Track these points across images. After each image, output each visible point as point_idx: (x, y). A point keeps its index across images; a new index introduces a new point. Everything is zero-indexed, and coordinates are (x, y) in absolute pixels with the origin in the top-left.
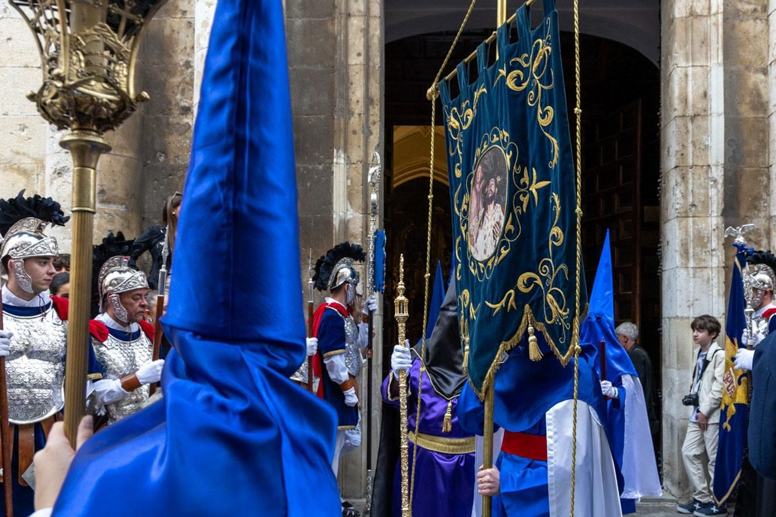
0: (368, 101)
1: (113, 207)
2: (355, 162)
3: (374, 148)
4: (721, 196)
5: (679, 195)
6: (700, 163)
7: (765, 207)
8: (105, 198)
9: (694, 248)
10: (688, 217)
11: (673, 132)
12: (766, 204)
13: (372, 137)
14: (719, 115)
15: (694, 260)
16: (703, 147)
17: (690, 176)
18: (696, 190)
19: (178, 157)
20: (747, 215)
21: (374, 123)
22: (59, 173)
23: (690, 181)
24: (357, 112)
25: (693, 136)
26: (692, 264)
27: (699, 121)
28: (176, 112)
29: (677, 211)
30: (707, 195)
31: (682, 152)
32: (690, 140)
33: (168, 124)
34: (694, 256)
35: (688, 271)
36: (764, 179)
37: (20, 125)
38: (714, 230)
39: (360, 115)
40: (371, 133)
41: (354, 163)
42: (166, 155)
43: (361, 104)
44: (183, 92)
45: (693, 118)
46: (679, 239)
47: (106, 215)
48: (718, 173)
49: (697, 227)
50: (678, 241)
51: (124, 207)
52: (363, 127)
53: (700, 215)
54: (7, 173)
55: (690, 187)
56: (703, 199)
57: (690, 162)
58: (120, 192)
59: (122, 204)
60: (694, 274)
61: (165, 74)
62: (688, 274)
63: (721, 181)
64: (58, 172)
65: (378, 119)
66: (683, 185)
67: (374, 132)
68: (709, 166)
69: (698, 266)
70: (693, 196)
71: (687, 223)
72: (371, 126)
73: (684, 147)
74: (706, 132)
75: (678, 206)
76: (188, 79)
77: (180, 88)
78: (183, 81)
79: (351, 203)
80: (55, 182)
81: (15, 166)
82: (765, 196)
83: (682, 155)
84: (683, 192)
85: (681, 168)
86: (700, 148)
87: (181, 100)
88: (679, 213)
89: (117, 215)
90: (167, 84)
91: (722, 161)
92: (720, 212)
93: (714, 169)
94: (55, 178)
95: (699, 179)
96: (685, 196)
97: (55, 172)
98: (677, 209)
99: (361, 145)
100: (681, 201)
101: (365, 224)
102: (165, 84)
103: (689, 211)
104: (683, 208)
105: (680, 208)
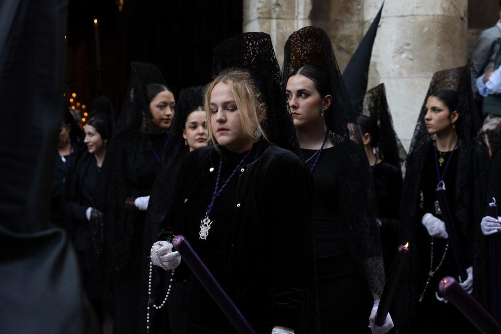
7: (358, 10)
10: (270, 18)
12: (359, 7)
20: (338, 18)
29: (259, 11)
49: (281, 31)
53: (285, 16)
88: (261, 13)
92: (308, 14)
98: (259, 9)
103: (273, 11)
104: (265, 7)
105: (262, 7)
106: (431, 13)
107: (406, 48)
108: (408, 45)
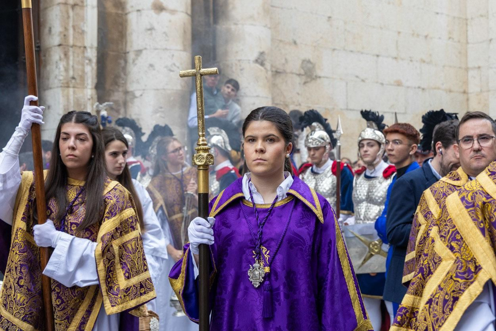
4: (95, 72)
5: (62, 69)
6: (79, 44)
7: (123, 83)
10: (68, 87)
14: (93, 7)
16: (80, 31)
17: (71, 53)
18: (76, 66)
20: (111, 88)
25: (74, 21)
27: (77, 9)
30: (83, 71)
32: (71, 24)
36: (122, 62)
38: (89, 99)
45: (74, 6)
48: (92, 54)
49: (76, 96)
53: (79, 86)
55: (71, 63)
56: (80, 73)
57: (71, 42)
63: (94, 60)
66: (65, 60)
68: (85, 47)
73: (66, 29)
74: (83, 19)
75: (61, 78)
82: (122, 75)
83: (65, 35)
85: (64, 46)
86: (78, 32)
88: (62, 83)
91: (95, 44)
92: (94, 85)
93: (89, 50)
95: (78, 57)
96: (67, 70)
100: (63, 73)
106: (175, 88)
107: (160, 110)
108: (161, 108)
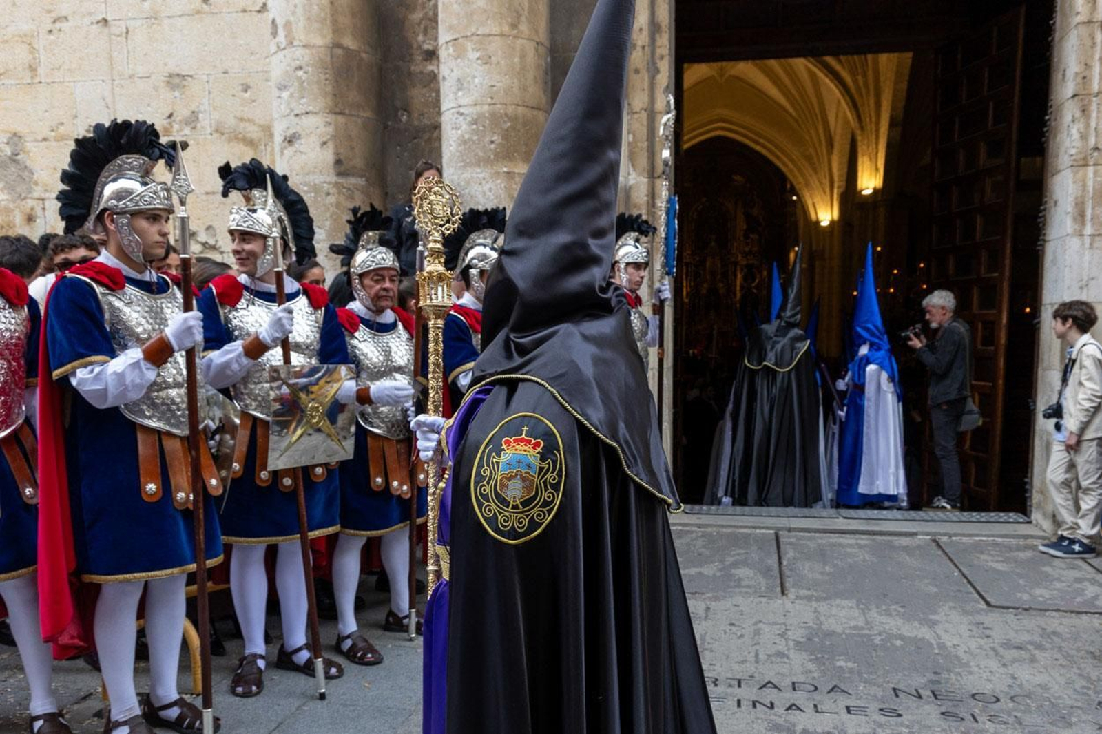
0: (655, 27)
1: (352, 181)
2: (638, 110)
3: (661, 90)
8: (342, 169)
9: (1093, 208)
11: (1073, 46)
13: (659, 77)
15: (1093, 225)
19: (422, 115)
21: (662, 57)
22: (289, 141)
23: (1094, 115)
24: (640, 43)
26: (1088, 230)
28: (418, 58)
29: (1073, 158)
31: (1084, 74)
33: (410, 74)
34: (1092, 219)
35: (1083, 241)
37: (242, 85)
39: (643, 47)
40: (658, 71)
41: (636, 113)
42: (409, 113)
43: (645, 33)
44: (425, 32)
46: (1074, 196)
47: (344, 190)
50: (1071, 199)
51: (364, 179)
52: (648, 64)
54: (231, 144)
58: (359, 162)
59: (362, 176)
60: (1091, 244)
61: (404, 9)
62: (1083, 244)
64: (288, 139)
65: (667, 52)
67: (662, 69)
69: (1098, 233)
70: (1096, 136)
71: (1085, 175)
72: (658, 61)
76: (431, 13)
77: (422, 26)
78: (425, 17)
79: (633, 165)
80: (285, 152)
81: (240, 136)
84: (1082, 130)
87: (424, 41)
89: (357, 189)
90: (406, 23)
94: (285, 148)
97: (285, 139)
98: (1072, 155)
99: (646, 87)
101: (651, 190)
102: (403, 23)
103: (1089, 157)
104: (1081, 153)
105: (1077, 154)
